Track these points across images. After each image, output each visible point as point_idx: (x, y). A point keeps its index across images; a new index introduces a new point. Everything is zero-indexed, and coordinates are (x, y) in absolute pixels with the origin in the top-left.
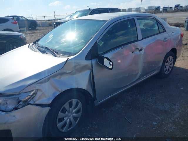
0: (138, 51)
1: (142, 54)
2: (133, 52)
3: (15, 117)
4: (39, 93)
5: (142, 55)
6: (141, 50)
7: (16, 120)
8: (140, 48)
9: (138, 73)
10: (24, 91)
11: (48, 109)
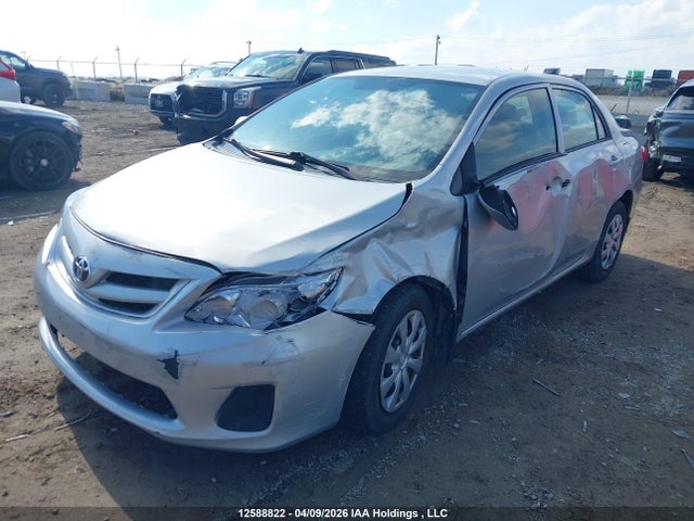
0: (559, 187)
1: (566, 196)
2: (547, 189)
3: (293, 345)
4: (346, 280)
5: (567, 200)
6: (565, 184)
7: (296, 353)
8: (564, 179)
9: (552, 255)
10: (312, 270)
11: (369, 328)
